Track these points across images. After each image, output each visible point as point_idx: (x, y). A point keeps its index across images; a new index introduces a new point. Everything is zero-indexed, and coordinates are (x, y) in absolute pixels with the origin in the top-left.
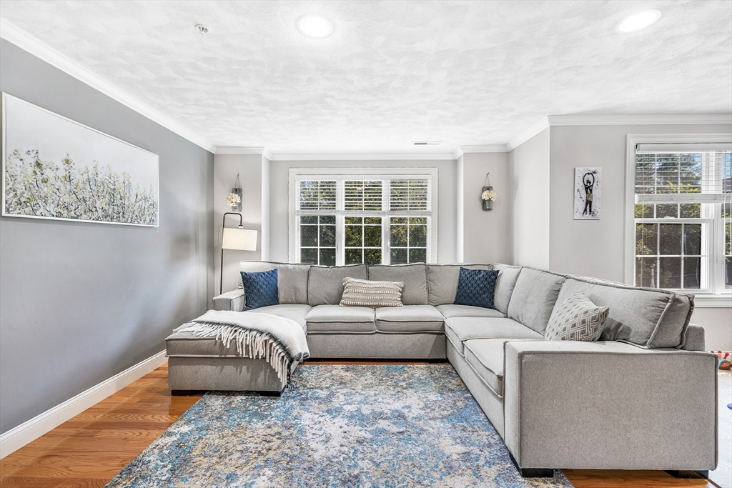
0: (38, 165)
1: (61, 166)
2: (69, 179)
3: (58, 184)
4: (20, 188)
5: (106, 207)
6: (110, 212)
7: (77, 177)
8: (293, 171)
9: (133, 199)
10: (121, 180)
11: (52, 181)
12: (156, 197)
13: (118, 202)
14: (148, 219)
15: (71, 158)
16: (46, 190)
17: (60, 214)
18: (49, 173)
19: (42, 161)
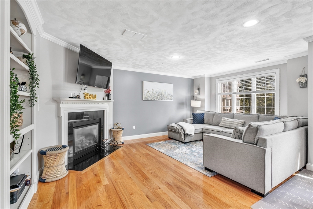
0: (148, 91)
1: (152, 91)
2: (153, 93)
3: (151, 94)
4: (146, 95)
5: (160, 97)
6: (161, 98)
7: (155, 92)
8: (217, 80)
9: (166, 95)
10: (164, 91)
11: (150, 94)
12: (172, 94)
13: (163, 96)
14: (170, 99)
15: (153, 89)
16: (149, 95)
17: (151, 99)
18: (150, 92)
19: (149, 91)
